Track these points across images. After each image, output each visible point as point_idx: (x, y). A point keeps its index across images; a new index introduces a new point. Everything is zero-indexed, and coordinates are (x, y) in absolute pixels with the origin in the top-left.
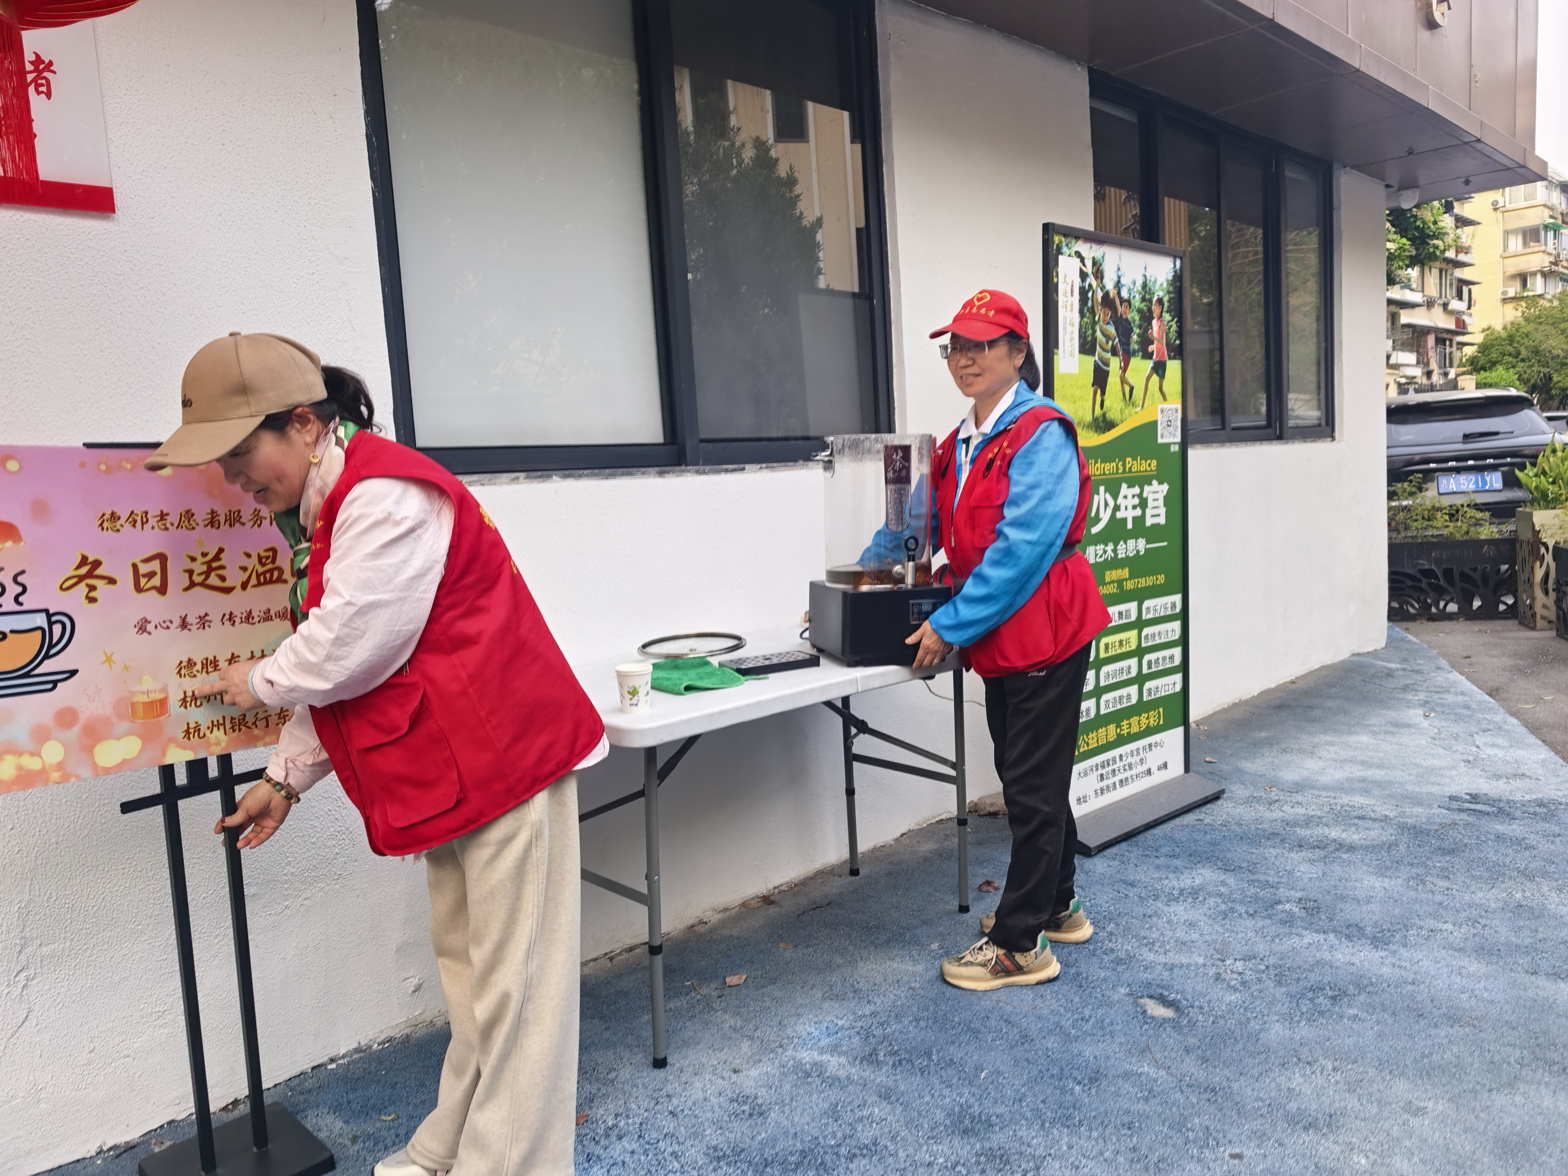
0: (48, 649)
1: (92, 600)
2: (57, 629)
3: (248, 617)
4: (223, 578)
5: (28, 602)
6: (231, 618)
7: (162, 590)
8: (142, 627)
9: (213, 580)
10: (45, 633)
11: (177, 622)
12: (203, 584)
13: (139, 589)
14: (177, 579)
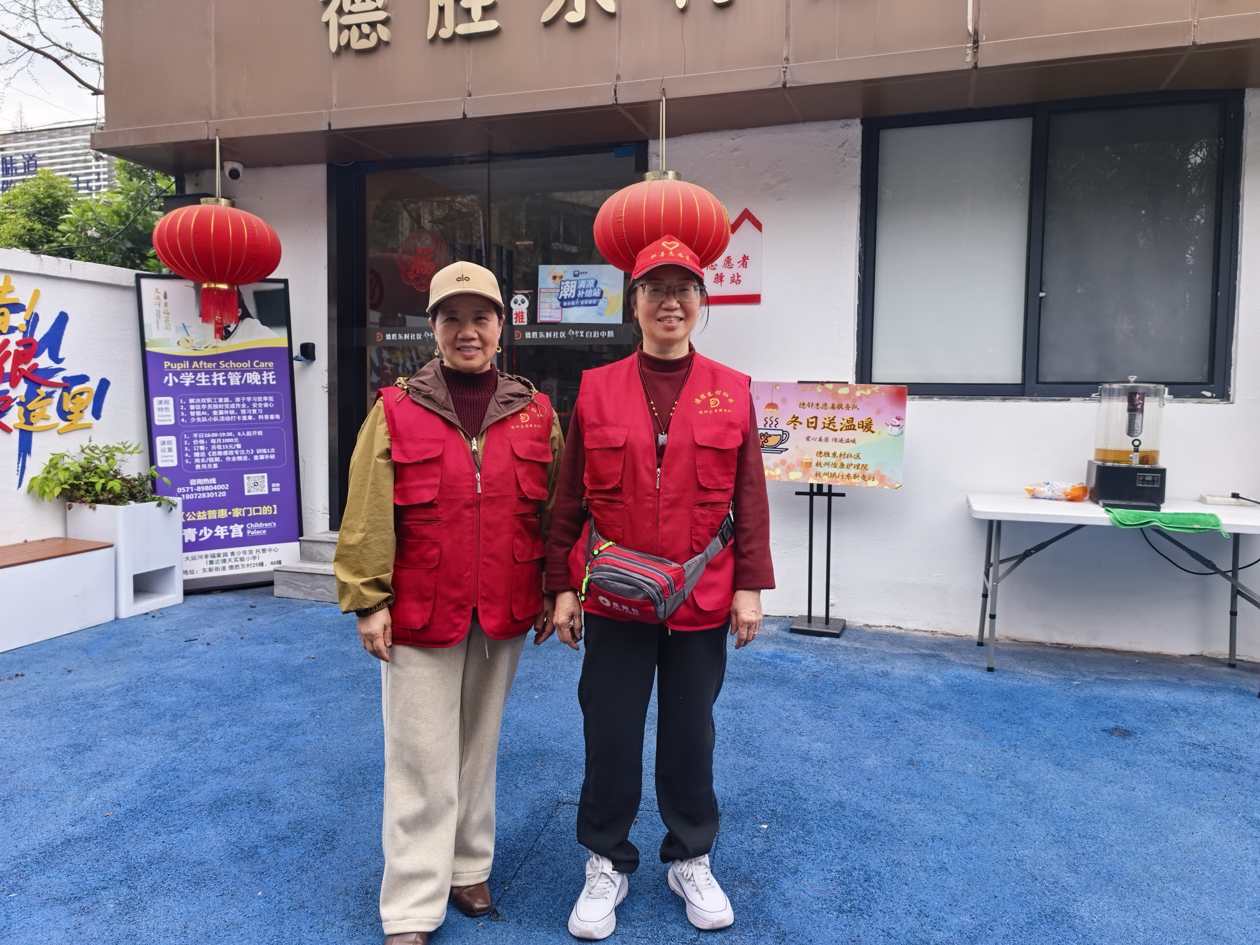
0: (782, 442)
1: (795, 428)
2: (785, 436)
3: (841, 440)
4: (834, 426)
5: (778, 427)
6: (836, 440)
7: (815, 428)
8: (808, 439)
9: (831, 427)
10: (781, 436)
11: (818, 439)
12: (827, 428)
13: (808, 427)
14: (820, 425)
